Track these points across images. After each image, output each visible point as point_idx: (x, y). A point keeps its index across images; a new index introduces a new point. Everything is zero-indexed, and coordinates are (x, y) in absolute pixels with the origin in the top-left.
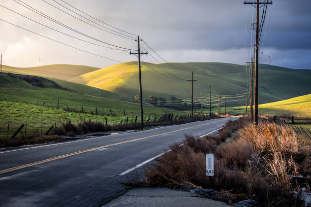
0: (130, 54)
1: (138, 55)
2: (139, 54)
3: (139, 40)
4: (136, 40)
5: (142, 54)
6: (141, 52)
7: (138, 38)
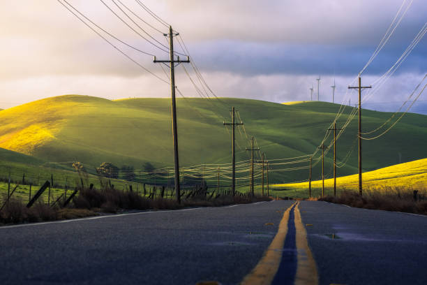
0: (155, 61)
1: (170, 64)
2: (172, 62)
3: (171, 34)
4: (165, 35)
5: (178, 61)
6: (175, 59)
7: (171, 30)
